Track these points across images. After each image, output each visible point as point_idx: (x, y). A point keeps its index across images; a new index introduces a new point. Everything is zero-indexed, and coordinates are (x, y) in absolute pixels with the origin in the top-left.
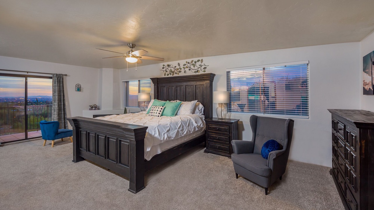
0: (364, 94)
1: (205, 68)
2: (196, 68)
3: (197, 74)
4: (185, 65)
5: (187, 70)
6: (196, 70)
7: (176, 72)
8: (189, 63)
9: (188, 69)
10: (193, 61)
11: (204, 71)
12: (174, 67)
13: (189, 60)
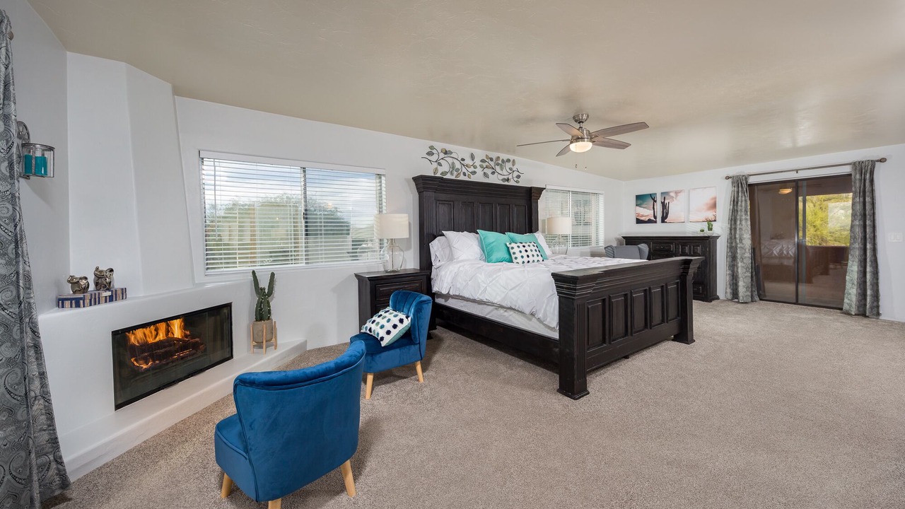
0: (637, 223)
1: (518, 177)
2: (505, 172)
3: (506, 183)
4: (483, 161)
5: (489, 171)
6: (506, 177)
7: (466, 171)
8: (491, 160)
9: (491, 171)
10: (498, 158)
11: (517, 182)
12: (460, 159)
13: (494, 155)
